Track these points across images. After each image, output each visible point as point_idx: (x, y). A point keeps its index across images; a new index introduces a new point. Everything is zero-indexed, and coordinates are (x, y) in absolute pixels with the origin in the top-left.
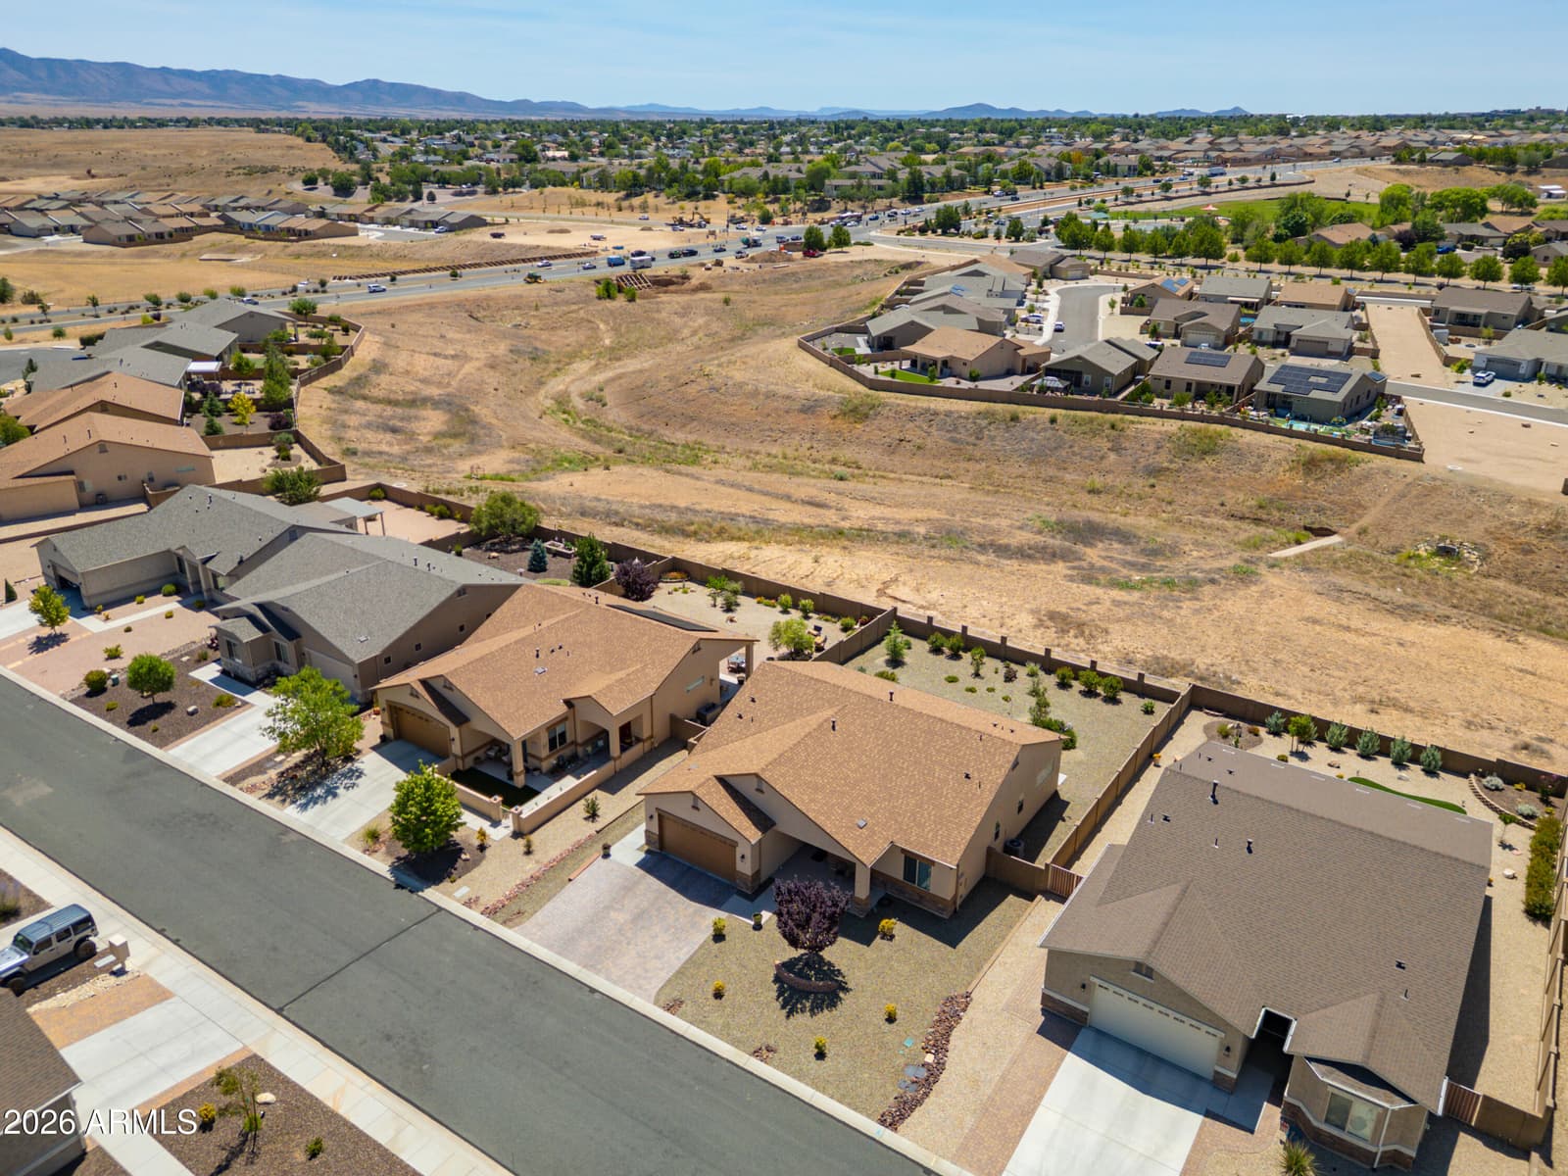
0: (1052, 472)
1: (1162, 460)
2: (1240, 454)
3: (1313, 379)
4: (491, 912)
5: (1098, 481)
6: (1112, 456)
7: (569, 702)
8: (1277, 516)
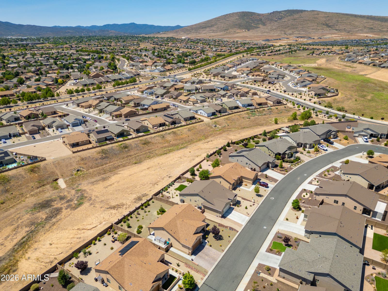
2: (15, 177)
4: (205, 275)
7: (158, 261)
8: (45, 182)
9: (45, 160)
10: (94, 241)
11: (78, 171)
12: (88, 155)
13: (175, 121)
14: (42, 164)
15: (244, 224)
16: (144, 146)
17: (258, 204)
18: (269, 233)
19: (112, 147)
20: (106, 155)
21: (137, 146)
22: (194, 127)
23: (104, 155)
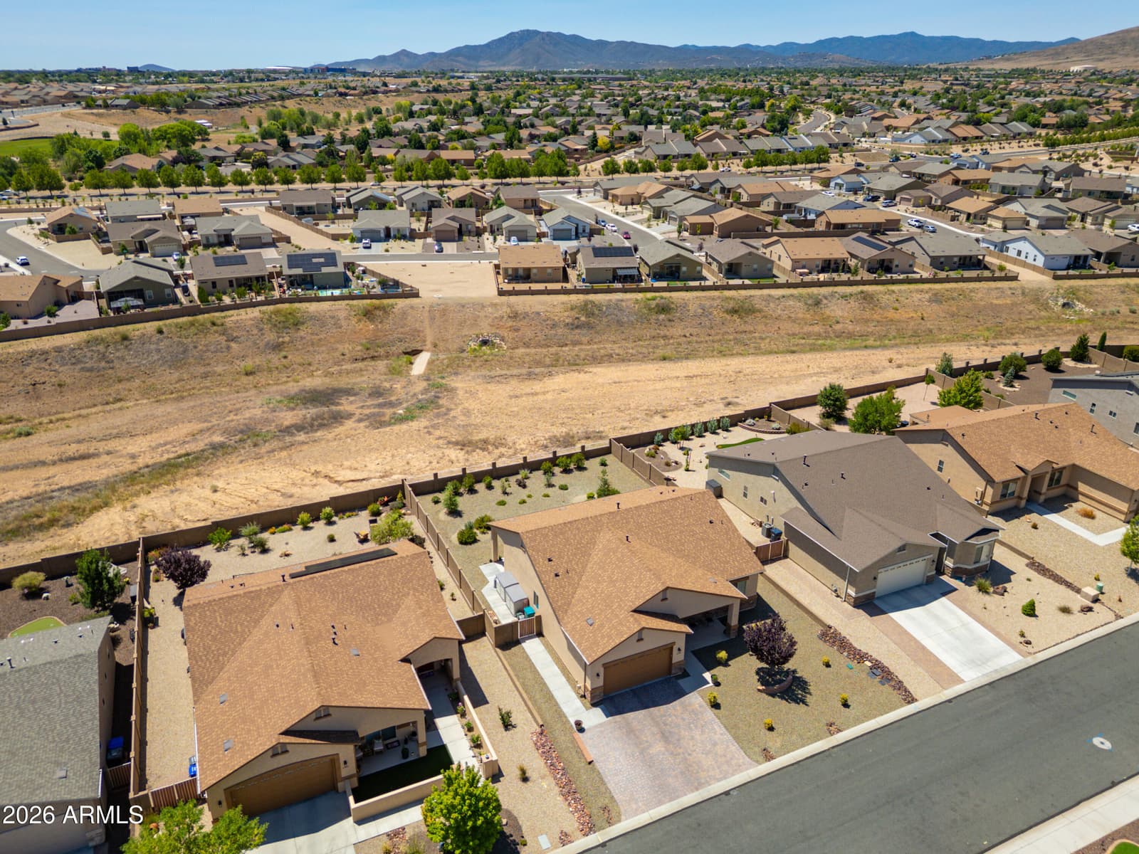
0: (202, 370)
1: (271, 336)
2: (318, 319)
3: (315, 260)
4: (589, 828)
5: (249, 364)
6: (233, 345)
7: (406, 660)
8: (382, 351)
9: (416, 295)
10: (304, 516)
11: (485, 343)
12: (538, 308)
14: (401, 303)
15: (971, 677)
16: (728, 317)
17: (1118, 617)
19: (622, 300)
20: (587, 321)
21: (705, 312)
22: (962, 293)
23: (583, 319)
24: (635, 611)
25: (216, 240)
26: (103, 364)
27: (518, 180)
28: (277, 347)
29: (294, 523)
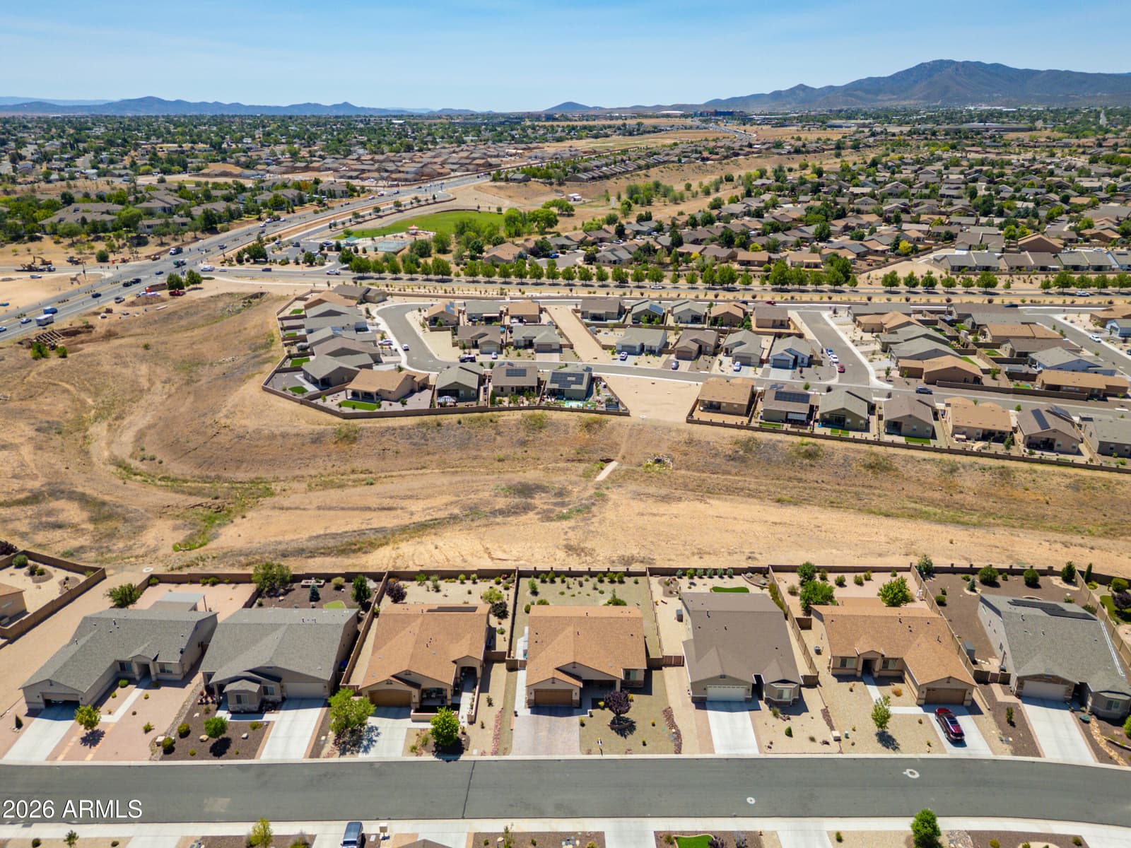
0: (475, 453)
1: (522, 434)
2: (556, 425)
3: (569, 379)
4: (495, 753)
5: (501, 454)
6: (498, 438)
7: (455, 662)
8: (586, 456)
9: (628, 415)
10: (462, 576)
11: (658, 461)
12: (711, 438)
13: (1054, 440)
14: (614, 419)
15: (721, 752)
16: (863, 470)
17: (840, 752)
18: (735, 816)
19: (780, 442)
20: (744, 455)
21: (847, 461)
23: (741, 453)
24: (557, 669)
25: (523, 344)
26: (423, 441)
27: (796, 287)
28: (523, 443)
29: (457, 578)
